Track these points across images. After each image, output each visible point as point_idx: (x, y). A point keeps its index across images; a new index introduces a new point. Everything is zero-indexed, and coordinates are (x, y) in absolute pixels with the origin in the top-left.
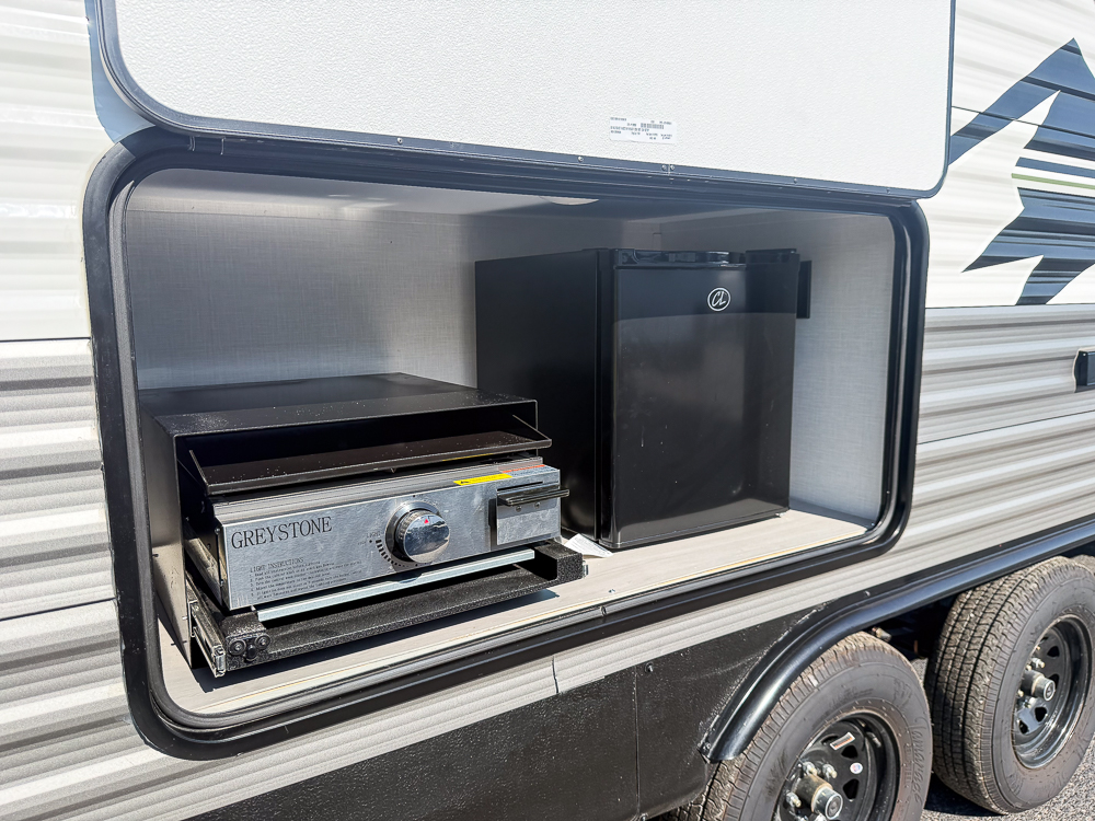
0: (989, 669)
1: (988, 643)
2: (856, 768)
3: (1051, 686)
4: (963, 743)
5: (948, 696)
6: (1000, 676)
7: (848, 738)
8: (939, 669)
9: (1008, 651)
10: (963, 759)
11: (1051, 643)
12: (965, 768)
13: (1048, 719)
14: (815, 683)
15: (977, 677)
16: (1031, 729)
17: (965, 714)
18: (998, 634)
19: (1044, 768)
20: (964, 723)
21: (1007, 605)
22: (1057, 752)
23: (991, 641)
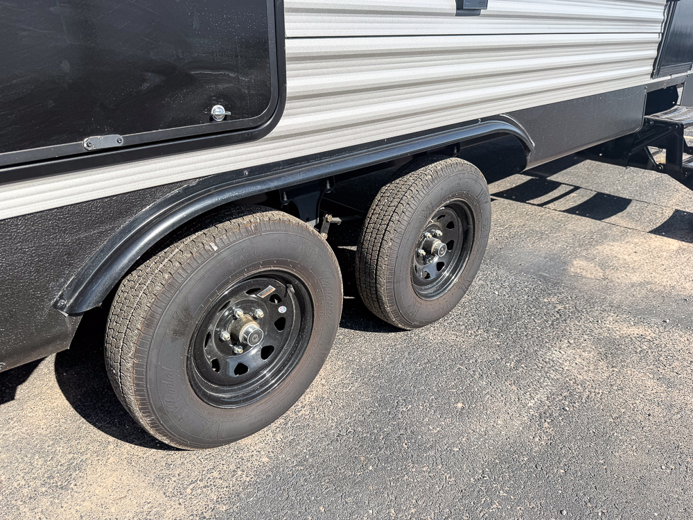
0: (392, 236)
1: (393, 219)
2: (282, 310)
3: (443, 247)
4: (376, 287)
5: (368, 257)
6: (398, 241)
7: (270, 290)
8: (364, 240)
9: (405, 223)
10: (377, 298)
11: (447, 219)
12: (379, 303)
13: (444, 271)
14: (216, 248)
15: (384, 242)
16: (432, 277)
17: (377, 268)
18: (400, 212)
19: (438, 299)
20: (376, 275)
21: (409, 191)
22: (448, 289)
23: (396, 217)
